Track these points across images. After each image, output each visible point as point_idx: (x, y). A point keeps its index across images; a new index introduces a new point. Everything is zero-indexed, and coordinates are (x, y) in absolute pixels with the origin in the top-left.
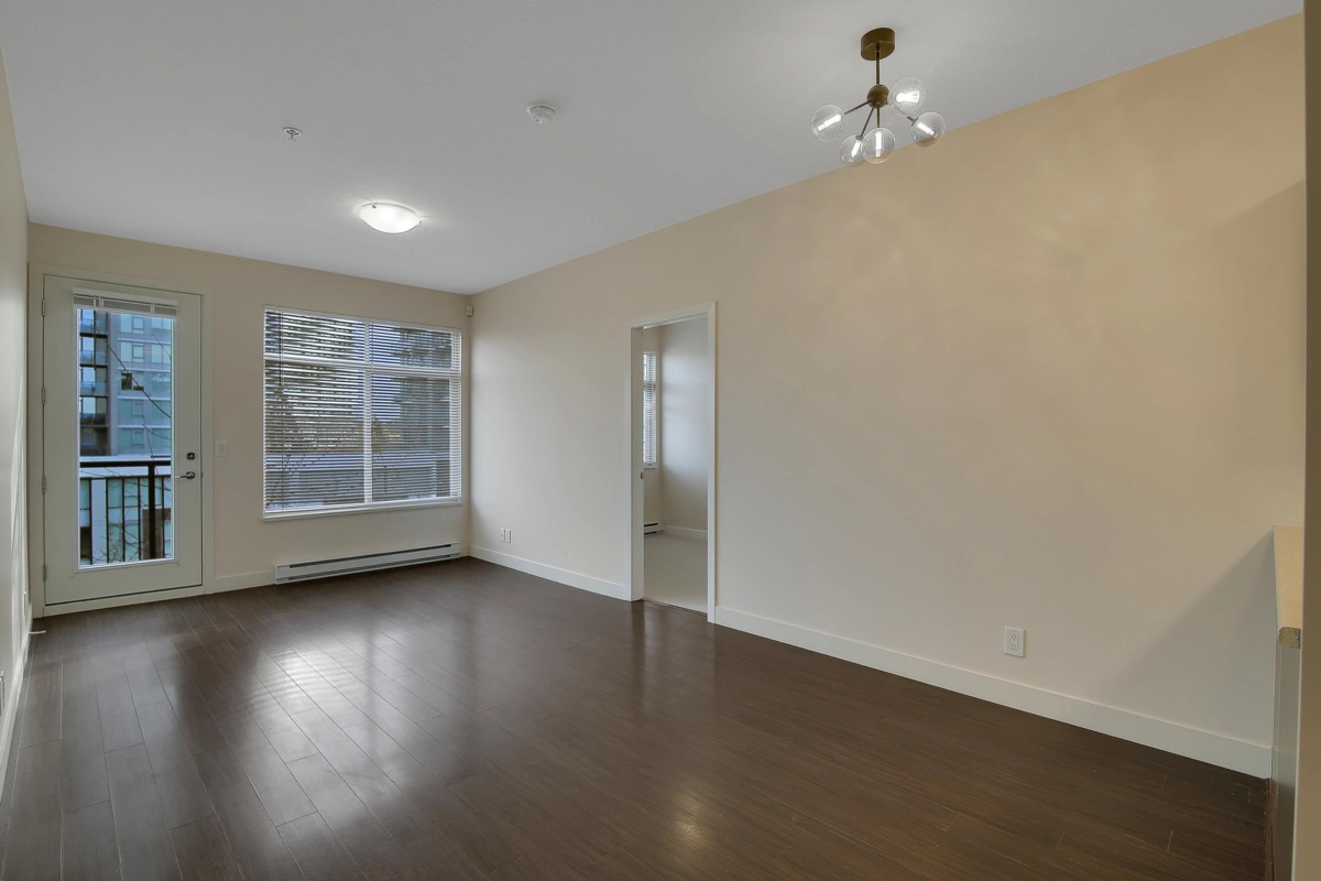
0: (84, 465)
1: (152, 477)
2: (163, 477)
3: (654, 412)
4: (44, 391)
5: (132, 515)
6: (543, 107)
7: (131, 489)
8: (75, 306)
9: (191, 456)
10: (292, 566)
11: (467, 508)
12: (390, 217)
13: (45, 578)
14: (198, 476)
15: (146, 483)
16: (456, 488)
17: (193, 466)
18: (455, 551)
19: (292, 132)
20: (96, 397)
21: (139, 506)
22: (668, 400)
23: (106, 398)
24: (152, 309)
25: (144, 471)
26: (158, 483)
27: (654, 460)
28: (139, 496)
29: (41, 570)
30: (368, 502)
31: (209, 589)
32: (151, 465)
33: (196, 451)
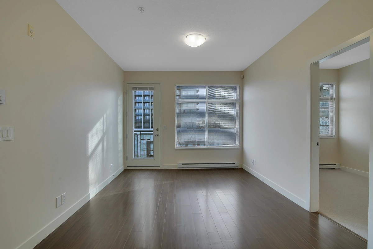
0: (135, 131)
3: (334, 112)
4: (127, 113)
8: (132, 91)
9: (157, 129)
10: (183, 164)
13: (127, 160)
14: (159, 136)
16: (238, 143)
17: (158, 132)
18: (236, 165)
19: (142, 10)
22: (343, 105)
24: (148, 89)
27: (334, 134)
29: (126, 158)
31: (161, 168)
33: (159, 128)
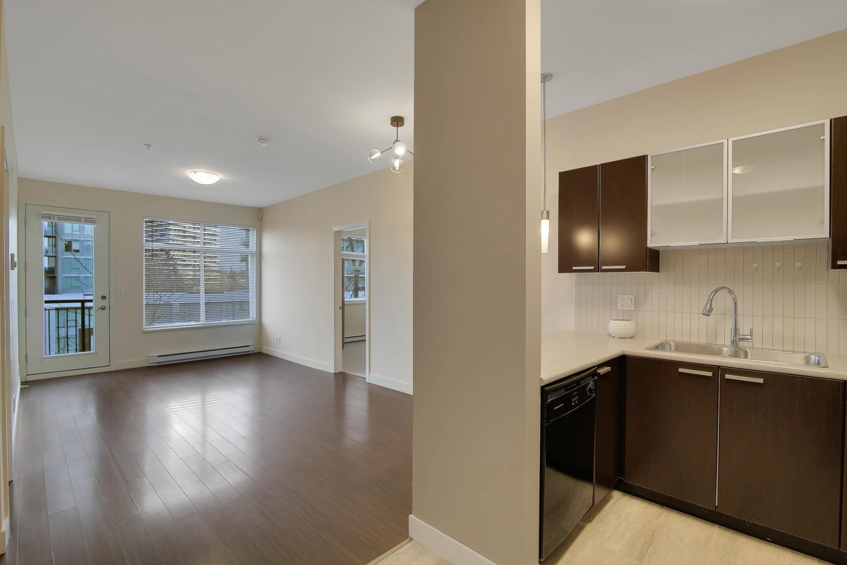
1: (83, 308)
2: (89, 308)
4: (26, 264)
5: (72, 332)
6: (262, 139)
7: (72, 315)
8: (42, 220)
9: (104, 298)
10: (159, 356)
11: (259, 326)
12: (204, 177)
13: (26, 361)
14: (108, 308)
15: (79, 311)
16: (253, 315)
17: (105, 303)
18: (251, 349)
19: (149, 146)
20: (48, 256)
21: (76, 326)
23: (55, 257)
25: (79, 305)
26: (86, 312)
28: (76, 320)
29: (25, 357)
30: (202, 321)
31: (113, 368)
32: (83, 302)
33: (106, 295)
